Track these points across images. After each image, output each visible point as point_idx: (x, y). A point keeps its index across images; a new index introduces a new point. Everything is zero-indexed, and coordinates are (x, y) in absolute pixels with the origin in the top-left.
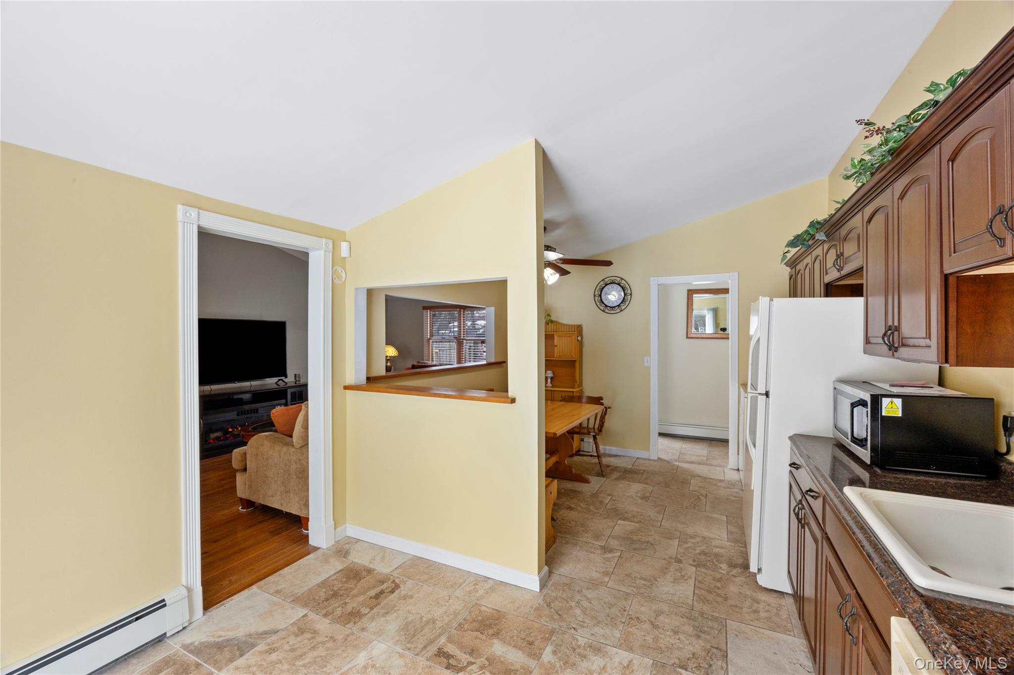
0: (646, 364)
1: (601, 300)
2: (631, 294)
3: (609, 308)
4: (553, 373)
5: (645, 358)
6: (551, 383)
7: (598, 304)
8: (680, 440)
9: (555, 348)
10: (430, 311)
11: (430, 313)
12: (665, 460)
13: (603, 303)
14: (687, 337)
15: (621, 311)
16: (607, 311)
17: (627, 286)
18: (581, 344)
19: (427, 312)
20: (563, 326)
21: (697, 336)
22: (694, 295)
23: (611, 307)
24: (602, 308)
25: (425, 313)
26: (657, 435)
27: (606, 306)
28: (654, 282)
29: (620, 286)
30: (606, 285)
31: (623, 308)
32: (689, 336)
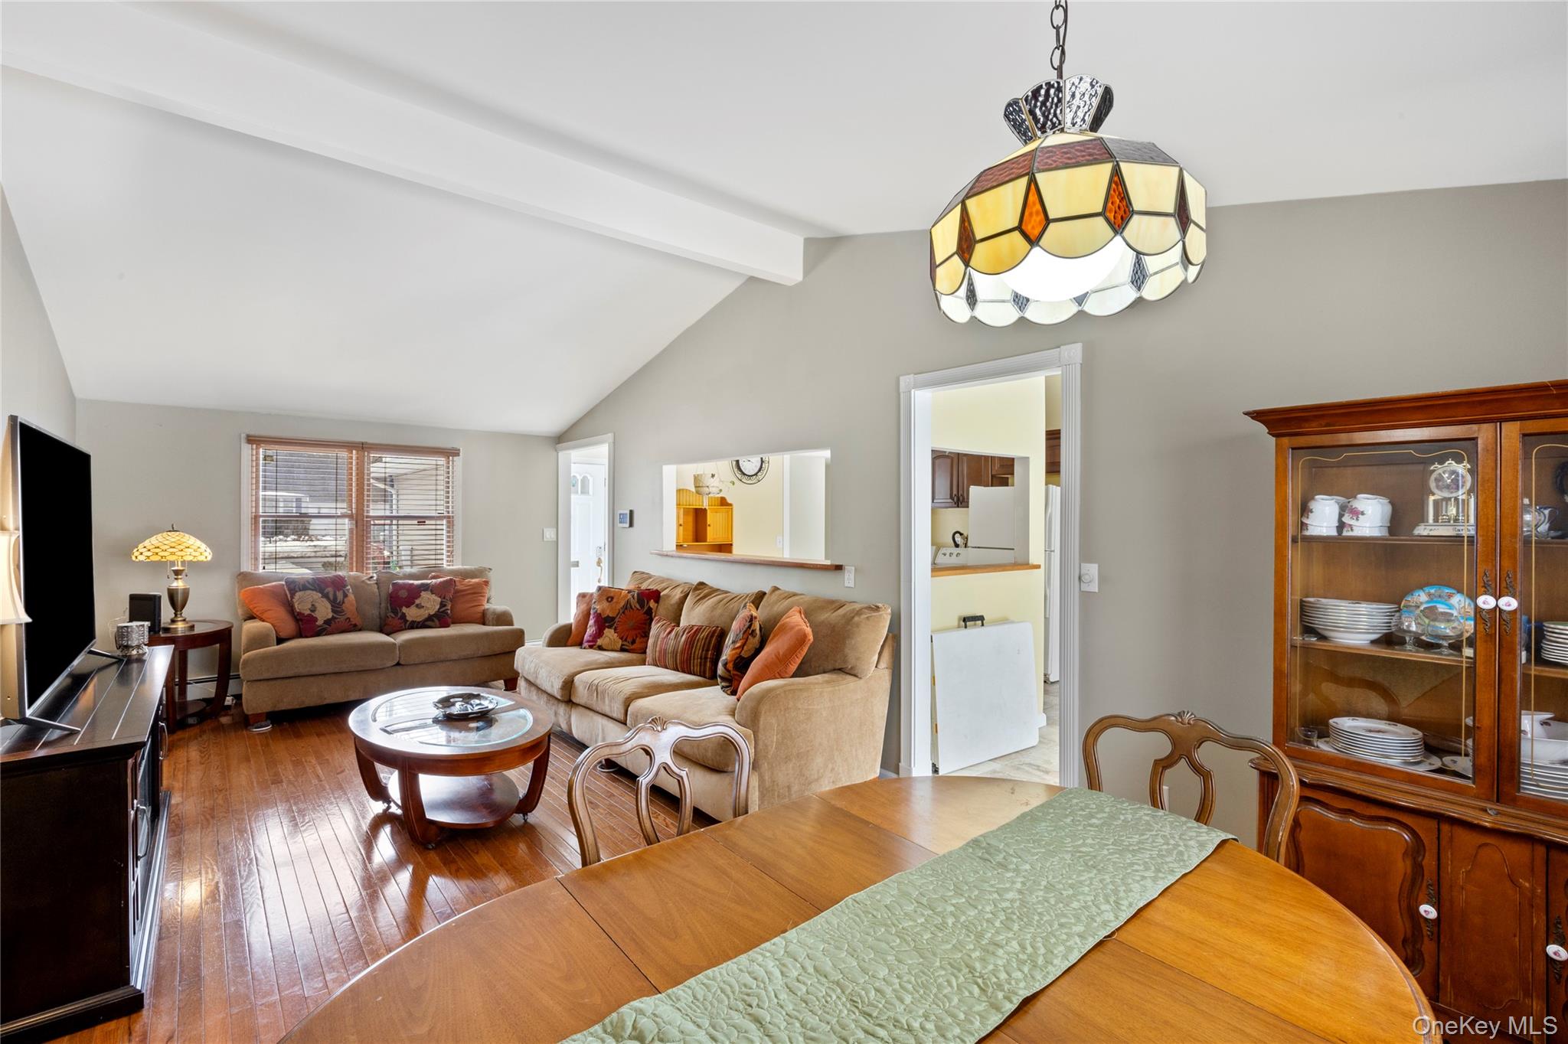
19: (252, 448)
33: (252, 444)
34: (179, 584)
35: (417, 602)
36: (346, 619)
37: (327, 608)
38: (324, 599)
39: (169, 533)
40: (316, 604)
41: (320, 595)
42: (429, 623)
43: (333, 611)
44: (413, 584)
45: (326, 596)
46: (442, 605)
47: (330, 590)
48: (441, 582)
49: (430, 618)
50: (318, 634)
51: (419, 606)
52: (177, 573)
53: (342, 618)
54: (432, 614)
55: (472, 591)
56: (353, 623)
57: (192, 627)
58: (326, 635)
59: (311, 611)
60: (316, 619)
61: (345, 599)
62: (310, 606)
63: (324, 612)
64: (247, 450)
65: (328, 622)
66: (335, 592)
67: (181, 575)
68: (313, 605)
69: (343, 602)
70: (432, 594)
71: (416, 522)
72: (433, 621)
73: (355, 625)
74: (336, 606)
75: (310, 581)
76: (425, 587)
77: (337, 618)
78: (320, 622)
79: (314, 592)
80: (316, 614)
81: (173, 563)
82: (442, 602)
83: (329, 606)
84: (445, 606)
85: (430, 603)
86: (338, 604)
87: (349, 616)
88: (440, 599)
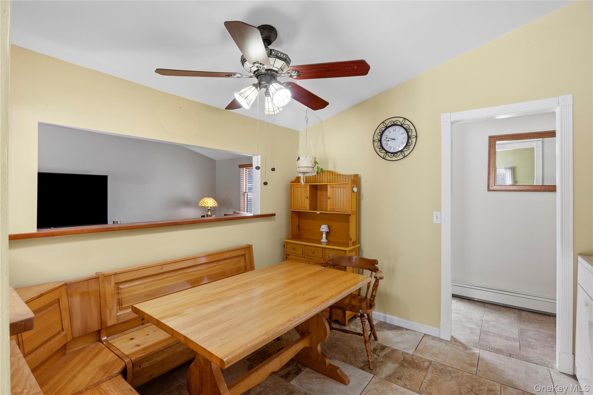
0: (435, 221)
1: (381, 145)
2: (416, 136)
3: (390, 154)
4: (329, 227)
5: (435, 213)
6: (326, 238)
7: (378, 150)
8: (480, 306)
9: (329, 200)
10: (246, 169)
11: (246, 171)
12: (461, 343)
13: (383, 148)
14: (489, 190)
15: (405, 157)
16: (388, 158)
17: (412, 127)
18: (358, 196)
19: (243, 169)
20: (336, 177)
21: (500, 189)
22: (498, 142)
23: (392, 153)
24: (382, 155)
25: (241, 171)
26: (450, 296)
27: (387, 152)
28: (446, 118)
29: (404, 128)
30: (387, 128)
31: (406, 153)
32: (491, 188)
39: (206, 198)
67: (210, 210)
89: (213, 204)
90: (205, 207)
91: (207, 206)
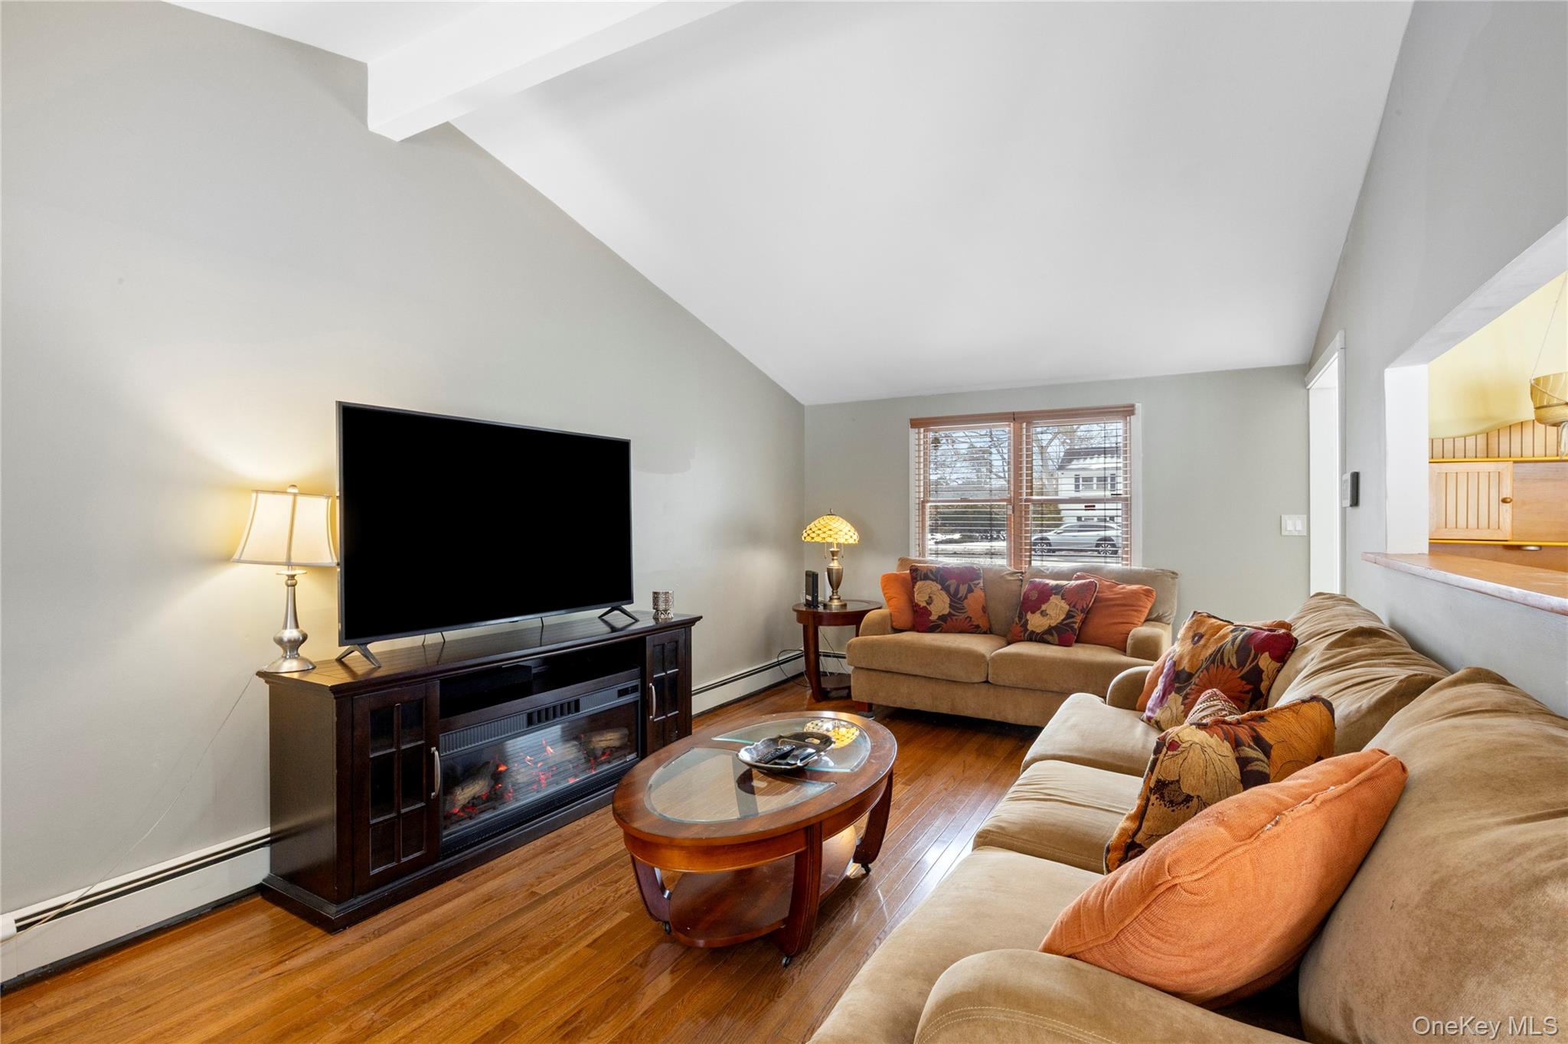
11: (927, 436)
19: (919, 433)
33: (919, 428)
34: (835, 565)
35: (1044, 607)
36: (966, 618)
37: (944, 603)
38: (943, 593)
39: (828, 517)
40: (934, 597)
41: (940, 587)
42: (1048, 637)
43: (951, 606)
44: (1048, 584)
45: (946, 589)
46: (1069, 615)
47: (953, 583)
48: (1077, 586)
49: (1050, 631)
50: (932, 629)
51: (1044, 614)
52: (833, 554)
53: (962, 616)
54: (1053, 625)
55: (1124, 602)
56: (974, 624)
57: (845, 606)
58: (941, 632)
59: (928, 604)
60: (930, 613)
61: (969, 595)
62: (927, 598)
63: (940, 606)
64: (913, 432)
65: (943, 618)
66: (958, 586)
67: (836, 556)
68: (930, 597)
69: (966, 598)
70: (1063, 599)
71: (1082, 506)
72: (1052, 635)
73: (978, 627)
74: (956, 601)
75: (934, 570)
76: (1057, 590)
77: (954, 615)
78: (933, 617)
79: (934, 583)
80: (931, 608)
81: (830, 545)
82: (1069, 611)
83: (947, 600)
84: (1073, 617)
85: (1056, 610)
86: (959, 599)
87: (971, 615)
88: (1067, 607)
89: (847, 537)
90: (823, 543)
91: (829, 540)
